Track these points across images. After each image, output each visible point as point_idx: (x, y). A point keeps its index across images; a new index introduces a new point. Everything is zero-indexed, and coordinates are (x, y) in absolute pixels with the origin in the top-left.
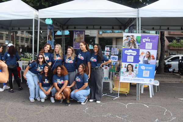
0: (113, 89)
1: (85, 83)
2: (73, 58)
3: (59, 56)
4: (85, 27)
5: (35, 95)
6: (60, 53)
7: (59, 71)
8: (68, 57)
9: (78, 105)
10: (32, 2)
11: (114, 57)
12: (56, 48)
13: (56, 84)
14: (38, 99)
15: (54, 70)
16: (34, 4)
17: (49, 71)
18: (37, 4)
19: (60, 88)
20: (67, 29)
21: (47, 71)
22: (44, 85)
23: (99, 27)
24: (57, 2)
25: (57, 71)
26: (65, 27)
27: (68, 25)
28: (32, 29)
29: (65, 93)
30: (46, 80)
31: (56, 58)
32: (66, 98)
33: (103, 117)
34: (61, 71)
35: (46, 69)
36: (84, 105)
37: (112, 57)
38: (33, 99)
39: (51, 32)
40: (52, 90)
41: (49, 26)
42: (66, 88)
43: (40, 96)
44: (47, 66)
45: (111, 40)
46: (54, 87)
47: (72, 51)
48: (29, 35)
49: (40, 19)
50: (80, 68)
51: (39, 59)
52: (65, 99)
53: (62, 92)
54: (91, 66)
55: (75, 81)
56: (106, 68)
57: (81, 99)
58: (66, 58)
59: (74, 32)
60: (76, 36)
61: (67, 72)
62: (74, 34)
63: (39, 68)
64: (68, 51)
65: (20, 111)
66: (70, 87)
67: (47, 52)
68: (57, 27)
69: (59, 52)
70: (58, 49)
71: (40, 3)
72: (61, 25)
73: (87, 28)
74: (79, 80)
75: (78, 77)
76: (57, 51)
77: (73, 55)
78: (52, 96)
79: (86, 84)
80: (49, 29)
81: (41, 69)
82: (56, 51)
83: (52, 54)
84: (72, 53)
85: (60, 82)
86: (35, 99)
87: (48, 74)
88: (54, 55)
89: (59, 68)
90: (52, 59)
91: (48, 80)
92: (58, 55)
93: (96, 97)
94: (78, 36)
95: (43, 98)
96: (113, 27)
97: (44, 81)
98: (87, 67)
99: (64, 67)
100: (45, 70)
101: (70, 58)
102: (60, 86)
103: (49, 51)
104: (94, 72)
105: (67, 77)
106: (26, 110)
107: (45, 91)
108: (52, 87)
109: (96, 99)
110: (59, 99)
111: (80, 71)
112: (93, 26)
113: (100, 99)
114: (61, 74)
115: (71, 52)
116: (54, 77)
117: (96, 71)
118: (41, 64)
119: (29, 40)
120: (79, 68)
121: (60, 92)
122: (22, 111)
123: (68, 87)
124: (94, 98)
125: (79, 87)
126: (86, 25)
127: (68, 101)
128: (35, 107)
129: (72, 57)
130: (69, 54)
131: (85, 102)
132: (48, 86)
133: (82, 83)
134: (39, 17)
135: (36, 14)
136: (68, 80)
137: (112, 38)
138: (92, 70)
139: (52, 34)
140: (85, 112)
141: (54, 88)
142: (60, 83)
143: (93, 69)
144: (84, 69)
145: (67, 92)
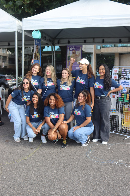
0: (123, 125)
1: (87, 118)
2: (70, 84)
3: (52, 81)
4: (83, 40)
5: (21, 133)
6: (53, 77)
7: (52, 101)
8: (63, 82)
9: (78, 147)
10: (12, 9)
11: (125, 82)
12: (47, 70)
13: (48, 119)
14: (25, 138)
15: (45, 101)
16: (14, 11)
17: (39, 101)
18: (18, 12)
19: (54, 125)
20: (58, 43)
21: (37, 101)
22: (32, 120)
23: (101, 40)
24: (45, 8)
25: (50, 101)
26: (56, 41)
27: (60, 39)
28: (15, 45)
29: (61, 130)
30: (35, 113)
31: (48, 83)
32: (62, 137)
33: (113, 164)
34: (54, 101)
35: (35, 98)
36: (85, 146)
37: (122, 82)
38: (19, 138)
39: (38, 48)
40: (43, 127)
41: (36, 41)
42: (62, 123)
43: (28, 135)
44: (36, 95)
45: (112, 56)
46: (45, 122)
47: (69, 74)
48: (7, 53)
49: (25, 31)
50: (81, 98)
51: (23, 85)
52: (60, 139)
53: (58, 129)
54: (95, 95)
55: (74, 115)
56: (114, 97)
57: (82, 139)
58: (61, 84)
59: (68, 48)
60: (70, 53)
61: (62, 103)
62: (68, 50)
63: (25, 97)
64: (63, 73)
65: (4, 155)
66: (67, 122)
67: (36, 75)
68: (45, 42)
69: (51, 75)
70: (50, 72)
71: (22, 10)
72: (51, 39)
73: (85, 42)
74: (79, 114)
75: (77, 110)
76: (49, 74)
77: (69, 78)
78: (43, 135)
79: (89, 119)
80: (36, 44)
81: (27, 97)
82: (47, 74)
83: (42, 79)
84: (69, 77)
85: (53, 116)
86: (21, 139)
87: (38, 105)
88: (44, 79)
89: (52, 97)
90: (42, 85)
91: (37, 113)
92: (50, 80)
93: (101, 136)
94: (73, 53)
95: (31, 138)
96: (120, 40)
97: (33, 115)
98: (89, 95)
99: (58, 96)
100: (34, 100)
101: (65, 84)
102: (55, 121)
103: (38, 73)
104: (99, 102)
105: (62, 110)
106: (11, 153)
107: (34, 128)
108: (43, 123)
109: (102, 139)
110: (53, 139)
111: (81, 101)
112: (92, 39)
113: (107, 138)
114: (55, 105)
115: (67, 75)
116: (46, 109)
117: (102, 101)
118: (27, 92)
119: (7, 59)
120: (79, 97)
121: (54, 130)
122: (5, 154)
123: (65, 122)
124: (99, 137)
125: (79, 123)
126: (84, 38)
127: (65, 142)
128: (21, 149)
129: (69, 82)
130: (64, 77)
131: (87, 143)
132: (37, 121)
133: (84, 117)
134: (24, 29)
135: (20, 25)
136: (64, 113)
137: (114, 54)
138: (96, 99)
139: (39, 51)
140: (88, 158)
141: (46, 125)
142: (54, 118)
143: (98, 98)
144: (86, 98)
145: (64, 130)
